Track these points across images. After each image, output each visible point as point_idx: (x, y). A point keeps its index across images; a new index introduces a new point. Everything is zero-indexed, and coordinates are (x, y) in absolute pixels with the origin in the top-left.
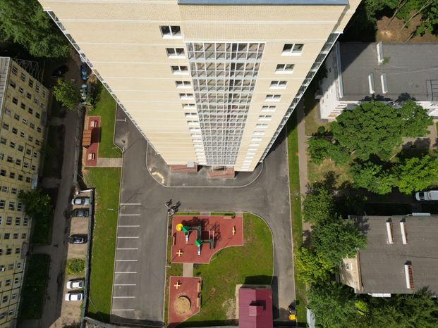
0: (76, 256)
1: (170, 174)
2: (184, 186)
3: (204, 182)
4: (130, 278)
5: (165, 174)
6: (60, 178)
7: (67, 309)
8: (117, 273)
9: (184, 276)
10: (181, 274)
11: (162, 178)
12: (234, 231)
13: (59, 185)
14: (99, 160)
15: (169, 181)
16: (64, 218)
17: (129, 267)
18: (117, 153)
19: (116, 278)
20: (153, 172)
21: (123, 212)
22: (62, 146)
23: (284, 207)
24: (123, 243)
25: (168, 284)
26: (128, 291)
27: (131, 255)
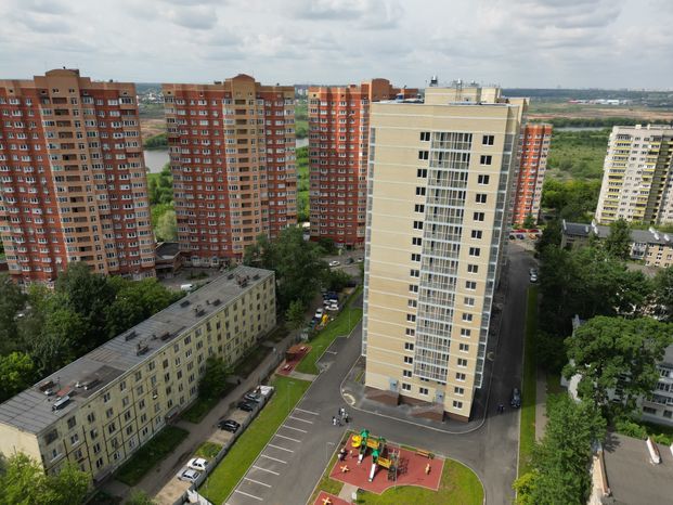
0: (217, 442)
1: (364, 399)
2: (376, 413)
3: (403, 416)
4: (267, 477)
5: (358, 398)
6: (246, 378)
7: (170, 488)
8: (255, 467)
9: (340, 497)
10: (337, 494)
11: (353, 399)
12: (427, 469)
13: (239, 383)
14: (293, 372)
15: (360, 404)
16: (227, 408)
17: (273, 467)
18: (314, 371)
19: (252, 471)
20: (345, 392)
21: (295, 415)
22: (262, 359)
23: (508, 468)
24: (278, 442)
25: (314, 499)
26: (257, 490)
27: (282, 455)
